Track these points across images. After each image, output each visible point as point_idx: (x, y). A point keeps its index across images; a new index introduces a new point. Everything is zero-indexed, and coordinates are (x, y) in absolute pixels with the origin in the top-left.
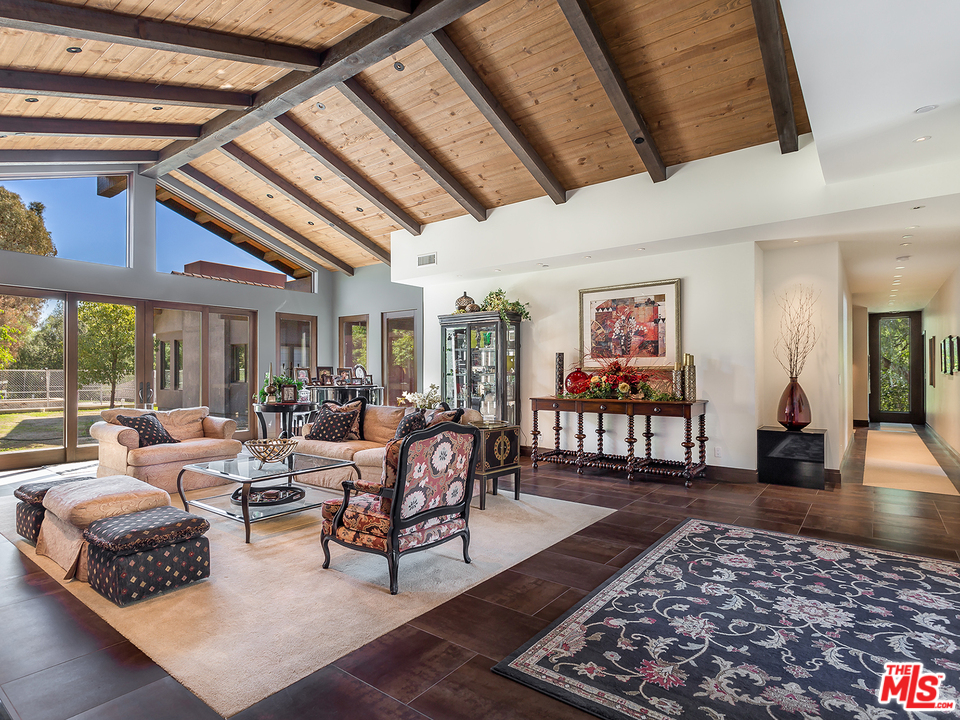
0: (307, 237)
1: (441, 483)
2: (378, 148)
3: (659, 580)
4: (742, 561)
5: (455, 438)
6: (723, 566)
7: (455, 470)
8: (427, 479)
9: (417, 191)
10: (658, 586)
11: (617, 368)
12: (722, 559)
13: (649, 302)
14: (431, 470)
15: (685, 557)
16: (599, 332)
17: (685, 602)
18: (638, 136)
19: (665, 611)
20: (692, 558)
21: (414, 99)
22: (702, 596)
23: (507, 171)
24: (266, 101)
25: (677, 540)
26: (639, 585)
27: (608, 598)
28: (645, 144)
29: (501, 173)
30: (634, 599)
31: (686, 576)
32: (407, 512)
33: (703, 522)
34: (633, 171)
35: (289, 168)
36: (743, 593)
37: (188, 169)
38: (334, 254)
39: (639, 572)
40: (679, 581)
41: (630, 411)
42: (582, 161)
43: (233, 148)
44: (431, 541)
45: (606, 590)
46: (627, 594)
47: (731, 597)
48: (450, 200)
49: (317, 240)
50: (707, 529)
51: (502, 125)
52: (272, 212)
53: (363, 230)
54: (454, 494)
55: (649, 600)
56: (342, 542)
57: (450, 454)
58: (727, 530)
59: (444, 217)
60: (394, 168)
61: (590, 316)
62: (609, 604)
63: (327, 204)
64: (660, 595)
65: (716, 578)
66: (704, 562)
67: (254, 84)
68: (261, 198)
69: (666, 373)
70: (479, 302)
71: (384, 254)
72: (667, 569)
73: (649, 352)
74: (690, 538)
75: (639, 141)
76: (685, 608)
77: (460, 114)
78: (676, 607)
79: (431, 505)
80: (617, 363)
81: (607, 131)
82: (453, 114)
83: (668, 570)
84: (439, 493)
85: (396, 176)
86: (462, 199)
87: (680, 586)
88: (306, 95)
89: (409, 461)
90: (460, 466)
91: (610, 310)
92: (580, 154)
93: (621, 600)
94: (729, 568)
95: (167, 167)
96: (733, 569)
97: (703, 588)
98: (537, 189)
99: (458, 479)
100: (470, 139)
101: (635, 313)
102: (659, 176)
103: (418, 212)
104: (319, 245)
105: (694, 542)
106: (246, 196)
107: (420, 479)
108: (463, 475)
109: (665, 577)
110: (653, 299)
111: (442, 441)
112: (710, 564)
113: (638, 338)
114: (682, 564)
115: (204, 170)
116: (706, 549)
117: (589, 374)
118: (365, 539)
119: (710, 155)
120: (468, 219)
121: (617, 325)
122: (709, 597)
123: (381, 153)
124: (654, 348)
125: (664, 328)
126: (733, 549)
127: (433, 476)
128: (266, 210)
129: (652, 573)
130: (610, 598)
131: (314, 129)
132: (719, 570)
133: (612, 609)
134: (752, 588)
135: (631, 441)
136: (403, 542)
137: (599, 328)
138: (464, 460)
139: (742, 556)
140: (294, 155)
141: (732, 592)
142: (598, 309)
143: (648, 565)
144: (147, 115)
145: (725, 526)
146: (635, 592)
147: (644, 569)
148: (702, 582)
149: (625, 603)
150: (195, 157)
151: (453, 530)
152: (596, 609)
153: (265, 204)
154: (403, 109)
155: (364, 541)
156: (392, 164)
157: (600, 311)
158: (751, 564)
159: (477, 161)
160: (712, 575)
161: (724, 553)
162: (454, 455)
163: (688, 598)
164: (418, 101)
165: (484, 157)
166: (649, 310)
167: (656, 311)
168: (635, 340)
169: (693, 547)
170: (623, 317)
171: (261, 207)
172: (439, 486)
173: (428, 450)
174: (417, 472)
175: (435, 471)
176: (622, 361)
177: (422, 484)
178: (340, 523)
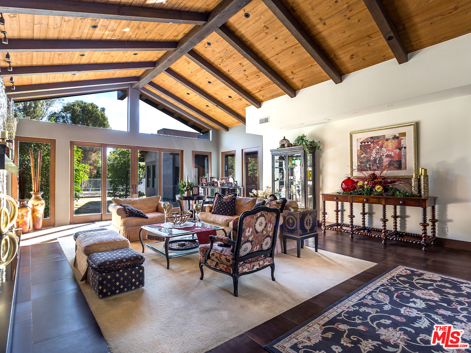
0: (206, 113)
1: (260, 238)
2: (238, 63)
3: (374, 303)
4: (431, 295)
5: (267, 215)
6: (417, 297)
7: (267, 231)
8: (253, 236)
9: (259, 84)
10: (372, 306)
11: (374, 177)
12: (417, 293)
13: (395, 137)
14: (255, 231)
15: (393, 289)
16: (362, 156)
17: (389, 318)
18: (389, 35)
19: (375, 323)
20: (397, 290)
21: (256, 33)
22: (401, 315)
23: (307, 68)
24: (183, 44)
25: (389, 278)
26: (360, 304)
27: (340, 311)
28: (394, 40)
29: (304, 69)
30: (356, 313)
31: (392, 302)
32: (242, 253)
33: (407, 268)
34: (385, 59)
35: (196, 79)
36: (430, 316)
37: (152, 84)
38: (219, 121)
39: (362, 296)
40: (386, 304)
41: (383, 202)
42: (352, 57)
43: (170, 71)
44: (255, 268)
45: (339, 305)
46: (352, 309)
47: (420, 318)
48: (275, 87)
49: (211, 114)
50: (409, 272)
51: (304, 41)
52: (189, 102)
53: (232, 107)
54: (266, 244)
55: (365, 315)
56: (209, 267)
57: (264, 223)
58: (422, 274)
59: (273, 97)
60: (246, 73)
61: (356, 147)
62: (340, 315)
63: (214, 95)
64: (373, 312)
65: (412, 305)
66: (405, 294)
67: (177, 36)
68: (184, 95)
69: (407, 180)
70: (292, 141)
71: (242, 119)
72: (379, 296)
73: (395, 167)
74: (397, 277)
75: (389, 39)
76: (388, 322)
77: (281, 38)
78: (383, 321)
79: (255, 250)
80: (374, 174)
81: (368, 36)
82: (276, 38)
83: (381, 296)
84: (259, 244)
85: (247, 77)
86: (282, 86)
87: (387, 307)
88: (201, 38)
89: (243, 227)
90: (269, 229)
91: (370, 143)
92: (351, 52)
93: (348, 312)
94: (421, 299)
95: (143, 84)
96: (424, 300)
97: (402, 310)
98: (325, 76)
99: (268, 236)
100: (286, 51)
101: (385, 144)
102: (402, 60)
103: (259, 95)
104: (212, 116)
105: (400, 280)
106: (177, 95)
107: (249, 236)
108: (271, 234)
109: (378, 301)
110: (397, 135)
111: (260, 216)
112: (409, 295)
113: (388, 159)
114: (390, 293)
115: (158, 84)
116: (407, 285)
117: (356, 180)
118: (221, 266)
119: (440, 42)
120: (286, 97)
121: (374, 151)
122: (406, 317)
123: (240, 65)
124: (399, 164)
125: (405, 152)
126: (425, 286)
127: (256, 235)
128: (186, 101)
129: (370, 297)
130: (341, 311)
131: (206, 56)
132: (414, 299)
133: (341, 318)
134: (437, 313)
135: (385, 220)
136: (240, 269)
137: (363, 154)
138: (271, 226)
139: (431, 292)
140: (198, 71)
141: (422, 315)
142: (361, 143)
143: (368, 292)
144: (131, 58)
145: (422, 272)
146: (357, 308)
147: (365, 294)
148: (402, 306)
149: (350, 315)
150: (154, 77)
151: (266, 263)
152: (331, 316)
153: (186, 98)
154: (250, 39)
155: (221, 267)
156: (245, 71)
157: (363, 144)
158: (436, 297)
159: (290, 64)
160: (409, 302)
161: (418, 288)
162: (266, 224)
163: (391, 316)
164: (258, 34)
165: (293, 61)
166: (396, 141)
167: (400, 143)
168: (386, 160)
169: (398, 283)
170: (378, 147)
171: (184, 100)
172: (259, 240)
173: (253, 221)
174: (248, 232)
175: (257, 232)
176: (378, 173)
177: (250, 239)
178: (209, 257)
